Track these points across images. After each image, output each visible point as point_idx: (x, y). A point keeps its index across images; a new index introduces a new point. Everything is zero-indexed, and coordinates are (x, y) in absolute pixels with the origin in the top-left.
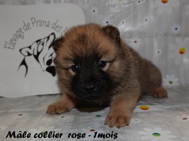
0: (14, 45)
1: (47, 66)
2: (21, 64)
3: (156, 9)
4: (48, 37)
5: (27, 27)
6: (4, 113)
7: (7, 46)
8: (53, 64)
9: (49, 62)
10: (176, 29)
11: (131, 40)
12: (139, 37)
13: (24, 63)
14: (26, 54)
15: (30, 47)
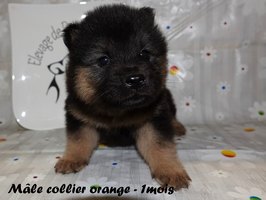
0: (40, 59)
2: (51, 85)
3: (241, 7)
5: (57, 35)
6: (36, 154)
7: (32, 61)
11: (202, 52)
12: (214, 48)
14: (57, 71)
15: (61, 62)
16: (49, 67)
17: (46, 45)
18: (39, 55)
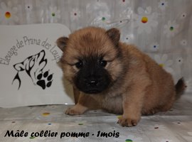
0: (9, 61)
1: (38, 80)
2: (15, 78)
3: (137, 28)
4: (39, 54)
5: (20, 45)
7: (3, 62)
8: (43, 78)
9: (39, 77)
10: (155, 47)
13: (17, 77)
14: (19, 69)
15: (23, 63)
16: (14, 66)
17: (13, 52)
18: (8, 58)
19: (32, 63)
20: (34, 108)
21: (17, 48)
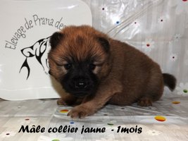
2: (23, 66)
11: (143, 43)
12: (153, 40)
13: (25, 64)
14: (28, 55)
16: (22, 51)
17: (21, 33)
18: (14, 41)
19: (43, 47)
20: (46, 102)
21: (25, 29)
